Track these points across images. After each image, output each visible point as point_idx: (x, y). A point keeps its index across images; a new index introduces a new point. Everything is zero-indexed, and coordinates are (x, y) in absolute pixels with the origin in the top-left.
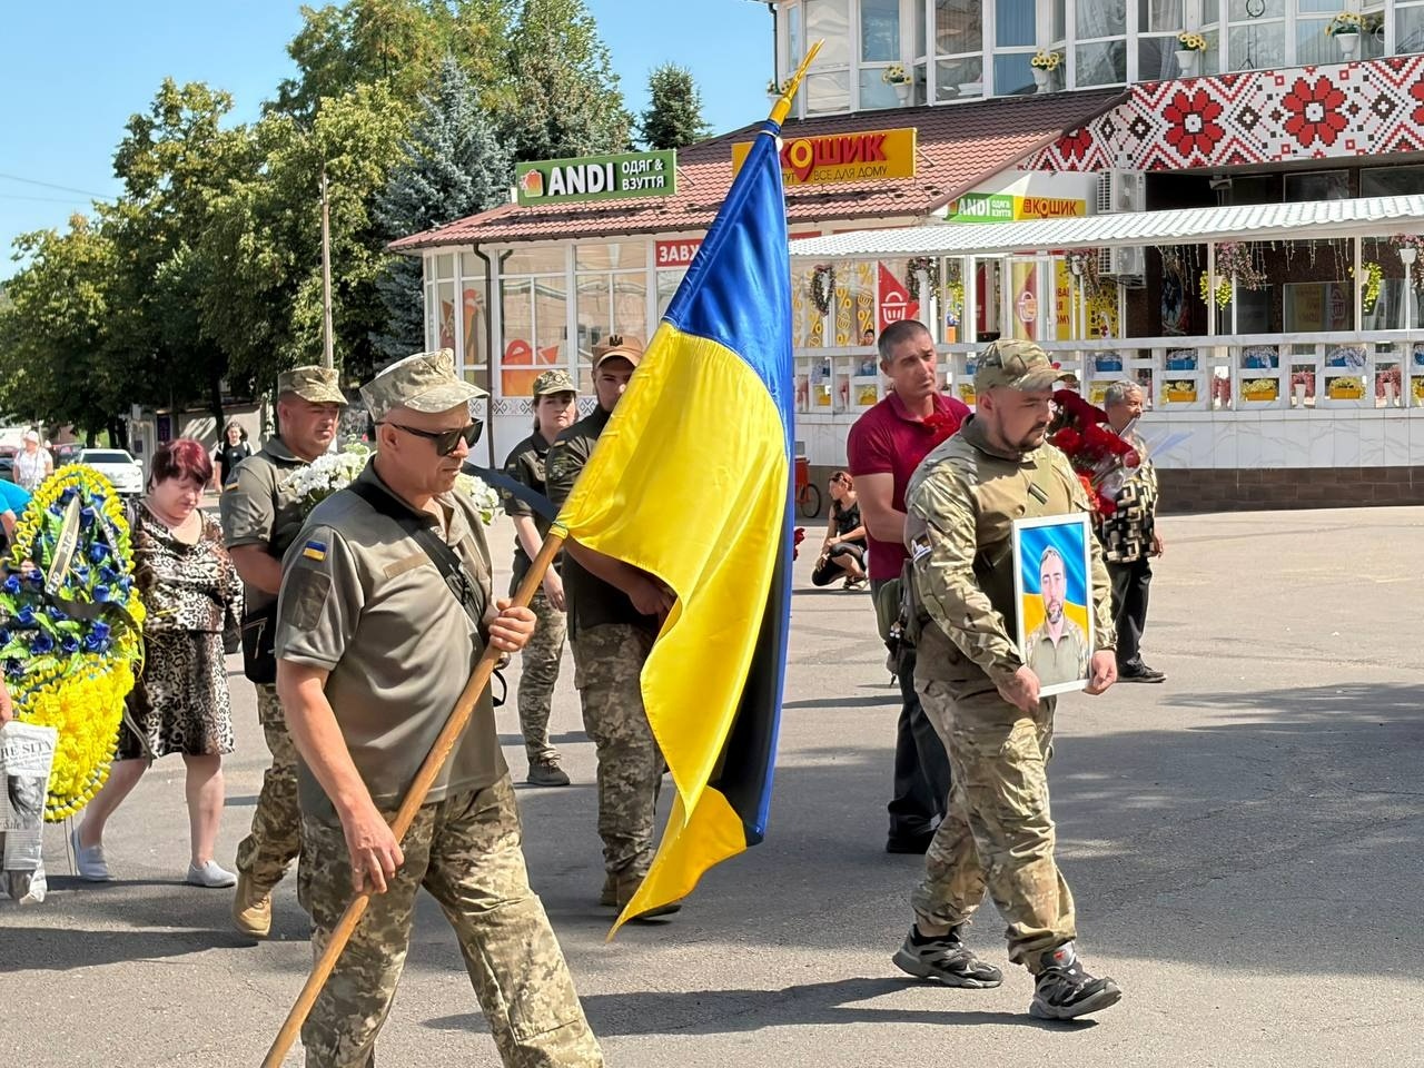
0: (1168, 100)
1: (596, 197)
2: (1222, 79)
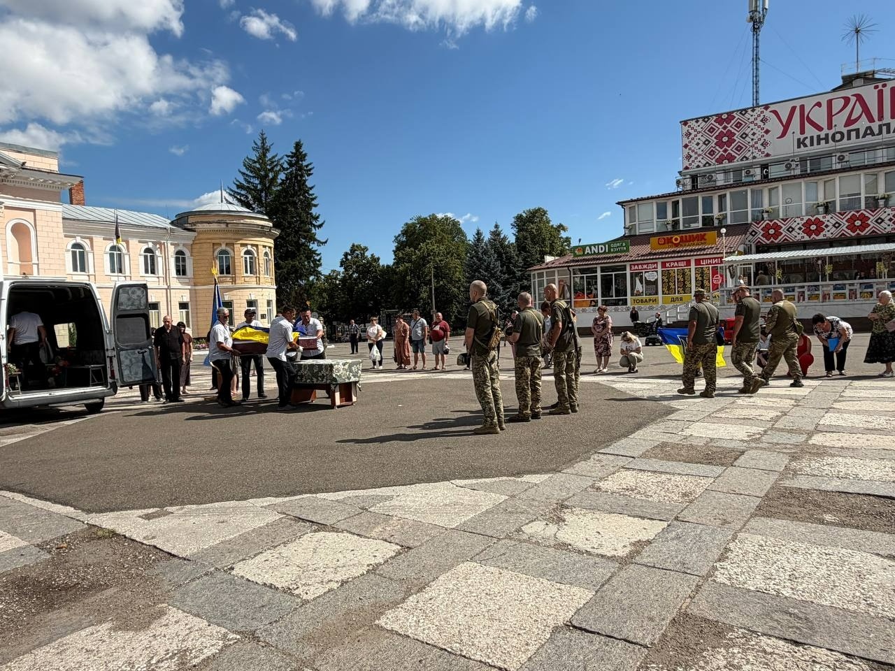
0: (764, 225)
1: (602, 254)
2: (782, 219)
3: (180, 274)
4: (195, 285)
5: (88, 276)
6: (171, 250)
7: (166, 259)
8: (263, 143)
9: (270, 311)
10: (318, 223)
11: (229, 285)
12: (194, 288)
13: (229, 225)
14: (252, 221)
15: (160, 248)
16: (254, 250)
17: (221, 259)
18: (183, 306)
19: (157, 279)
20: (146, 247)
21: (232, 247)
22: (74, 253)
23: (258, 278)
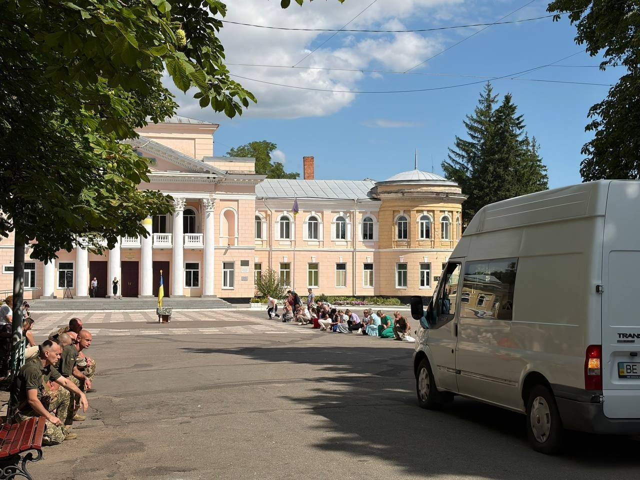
3: (367, 239)
4: (380, 248)
5: (291, 241)
6: (359, 217)
7: (354, 226)
8: (489, 95)
11: (405, 248)
12: (378, 250)
13: (405, 194)
15: (350, 216)
16: (430, 215)
17: (400, 224)
18: (368, 266)
19: (346, 243)
20: (338, 216)
21: (409, 213)
22: (282, 224)
23: (433, 242)
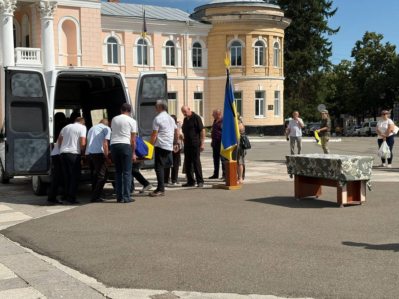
3: (196, 66)
4: (209, 76)
5: (120, 67)
6: (189, 42)
7: (184, 52)
9: (277, 102)
10: (331, 11)
11: (240, 76)
12: (207, 78)
13: (242, 17)
14: (264, 11)
15: (180, 40)
16: (264, 40)
17: (233, 51)
18: (198, 96)
19: (176, 71)
20: (168, 40)
21: (244, 38)
22: (109, 46)
23: (267, 69)
